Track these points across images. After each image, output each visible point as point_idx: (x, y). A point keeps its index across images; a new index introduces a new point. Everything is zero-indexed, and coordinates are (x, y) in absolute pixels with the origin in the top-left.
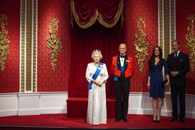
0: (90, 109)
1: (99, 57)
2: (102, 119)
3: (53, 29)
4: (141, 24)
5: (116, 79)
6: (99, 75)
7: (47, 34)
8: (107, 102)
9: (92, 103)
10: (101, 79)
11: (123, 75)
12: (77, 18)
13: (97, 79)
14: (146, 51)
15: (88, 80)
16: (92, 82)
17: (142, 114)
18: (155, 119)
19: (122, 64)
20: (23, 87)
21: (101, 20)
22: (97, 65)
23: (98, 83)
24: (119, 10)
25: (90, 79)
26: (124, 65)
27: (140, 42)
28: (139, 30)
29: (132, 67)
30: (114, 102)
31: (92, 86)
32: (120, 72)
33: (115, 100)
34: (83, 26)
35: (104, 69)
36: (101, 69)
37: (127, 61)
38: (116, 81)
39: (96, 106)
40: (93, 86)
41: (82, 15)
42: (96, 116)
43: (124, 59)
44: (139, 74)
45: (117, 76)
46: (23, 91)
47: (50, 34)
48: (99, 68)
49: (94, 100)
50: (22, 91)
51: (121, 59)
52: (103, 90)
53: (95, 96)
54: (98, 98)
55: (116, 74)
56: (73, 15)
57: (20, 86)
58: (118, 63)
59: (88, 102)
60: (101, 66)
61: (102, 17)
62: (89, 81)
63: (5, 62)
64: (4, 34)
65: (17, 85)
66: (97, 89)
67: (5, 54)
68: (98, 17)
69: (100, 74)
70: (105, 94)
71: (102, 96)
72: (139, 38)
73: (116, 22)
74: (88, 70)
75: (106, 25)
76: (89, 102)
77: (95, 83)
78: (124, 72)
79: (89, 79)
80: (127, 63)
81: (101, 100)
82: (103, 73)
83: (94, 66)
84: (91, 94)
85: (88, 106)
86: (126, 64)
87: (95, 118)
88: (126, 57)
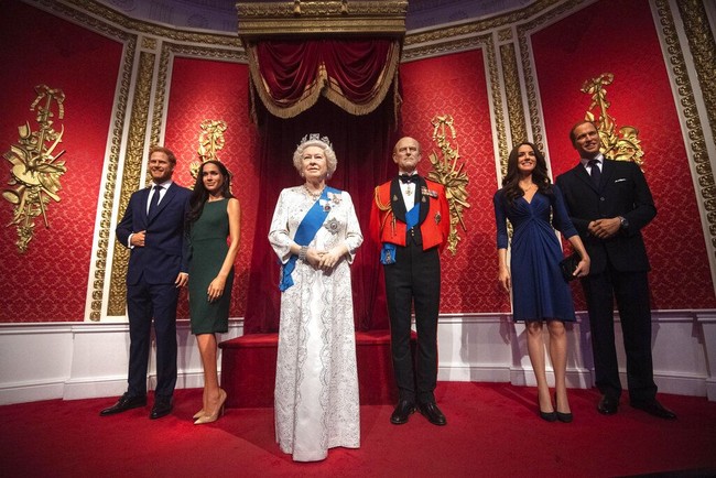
0: (284, 379)
1: (324, 160)
2: (341, 425)
3: (209, 146)
4: (443, 129)
5: (389, 257)
6: (321, 225)
7: (190, 158)
8: (360, 347)
9: (294, 348)
10: (334, 244)
11: (414, 238)
12: (265, 89)
13: (312, 243)
14: (464, 197)
15: (276, 250)
16: (293, 256)
17: (467, 378)
18: (547, 408)
19: (409, 202)
20: (97, 306)
21: (336, 95)
22: (318, 192)
23: (317, 257)
24: (388, 67)
25: (284, 244)
26: (415, 204)
27: (444, 174)
28: (440, 145)
29: (441, 212)
30: (385, 344)
31: (295, 276)
32: (404, 228)
33: (388, 337)
34: (281, 111)
35: (343, 207)
36: (331, 204)
37: (425, 191)
38: (392, 265)
39: (308, 362)
40: (300, 272)
41: (278, 81)
42: (306, 415)
43: (413, 186)
44: (448, 260)
45: (391, 243)
46: (95, 316)
47: (201, 158)
48: (323, 203)
49: (302, 335)
50: (92, 318)
51: (404, 187)
52: (338, 290)
53: (305, 318)
54: (320, 327)
55: (387, 240)
56: (254, 87)
57: (89, 300)
58: (395, 198)
59: (277, 347)
60: (330, 195)
61: (340, 86)
62: (281, 253)
63: (36, 223)
64: (45, 141)
65: (79, 299)
66: (315, 287)
67: (38, 198)
68: (327, 84)
69: (325, 223)
70: (351, 310)
71: (339, 316)
72: (441, 165)
73: (379, 100)
74: (280, 212)
75: (351, 108)
76: (279, 348)
77: (307, 261)
78: (418, 227)
79: (279, 247)
80: (427, 197)
81: (330, 336)
82: (341, 219)
83: (303, 197)
84: (290, 310)
85: (279, 365)
86: (424, 200)
87: (302, 423)
88: (420, 182)
